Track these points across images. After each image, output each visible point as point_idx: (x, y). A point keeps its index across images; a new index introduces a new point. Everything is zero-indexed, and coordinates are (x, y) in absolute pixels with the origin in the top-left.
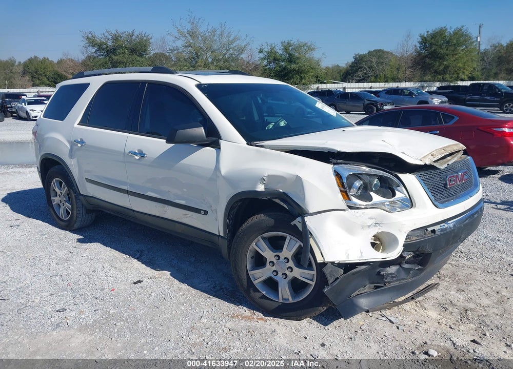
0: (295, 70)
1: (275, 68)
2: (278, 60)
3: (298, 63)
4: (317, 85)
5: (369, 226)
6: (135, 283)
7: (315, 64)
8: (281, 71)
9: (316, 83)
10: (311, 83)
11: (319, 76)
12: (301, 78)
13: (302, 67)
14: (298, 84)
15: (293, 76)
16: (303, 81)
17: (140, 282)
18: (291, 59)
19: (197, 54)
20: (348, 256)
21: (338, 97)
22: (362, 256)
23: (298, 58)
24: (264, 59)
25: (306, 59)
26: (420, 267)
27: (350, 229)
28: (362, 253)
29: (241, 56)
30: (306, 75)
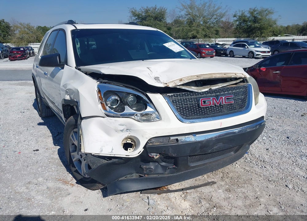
0: (258, 28)
1: (244, 27)
2: (247, 21)
3: (260, 23)
4: (273, 38)
5: (122, 131)
6: (34, 151)
7: (272, 23)
8: (248, 29)
9: (272, 36)
10: (269, 36)
11: (275, 31)
12: (262, 33)
13: (263, 25)
14: (259, 37)
15: (255, 31)
16: (263, 35)
17: (37, 150)
18: (256, 20)
19: (193, 19)
20: (102, 151)
21: (281, 45)
22: (112, 152)
23: (260, 19)
24: (237, 21)
25: (267, 20)
26: (174, 166)
27: (107, 131)
28: (113, 149)
29: (222, 19)
30: (265, 31)
